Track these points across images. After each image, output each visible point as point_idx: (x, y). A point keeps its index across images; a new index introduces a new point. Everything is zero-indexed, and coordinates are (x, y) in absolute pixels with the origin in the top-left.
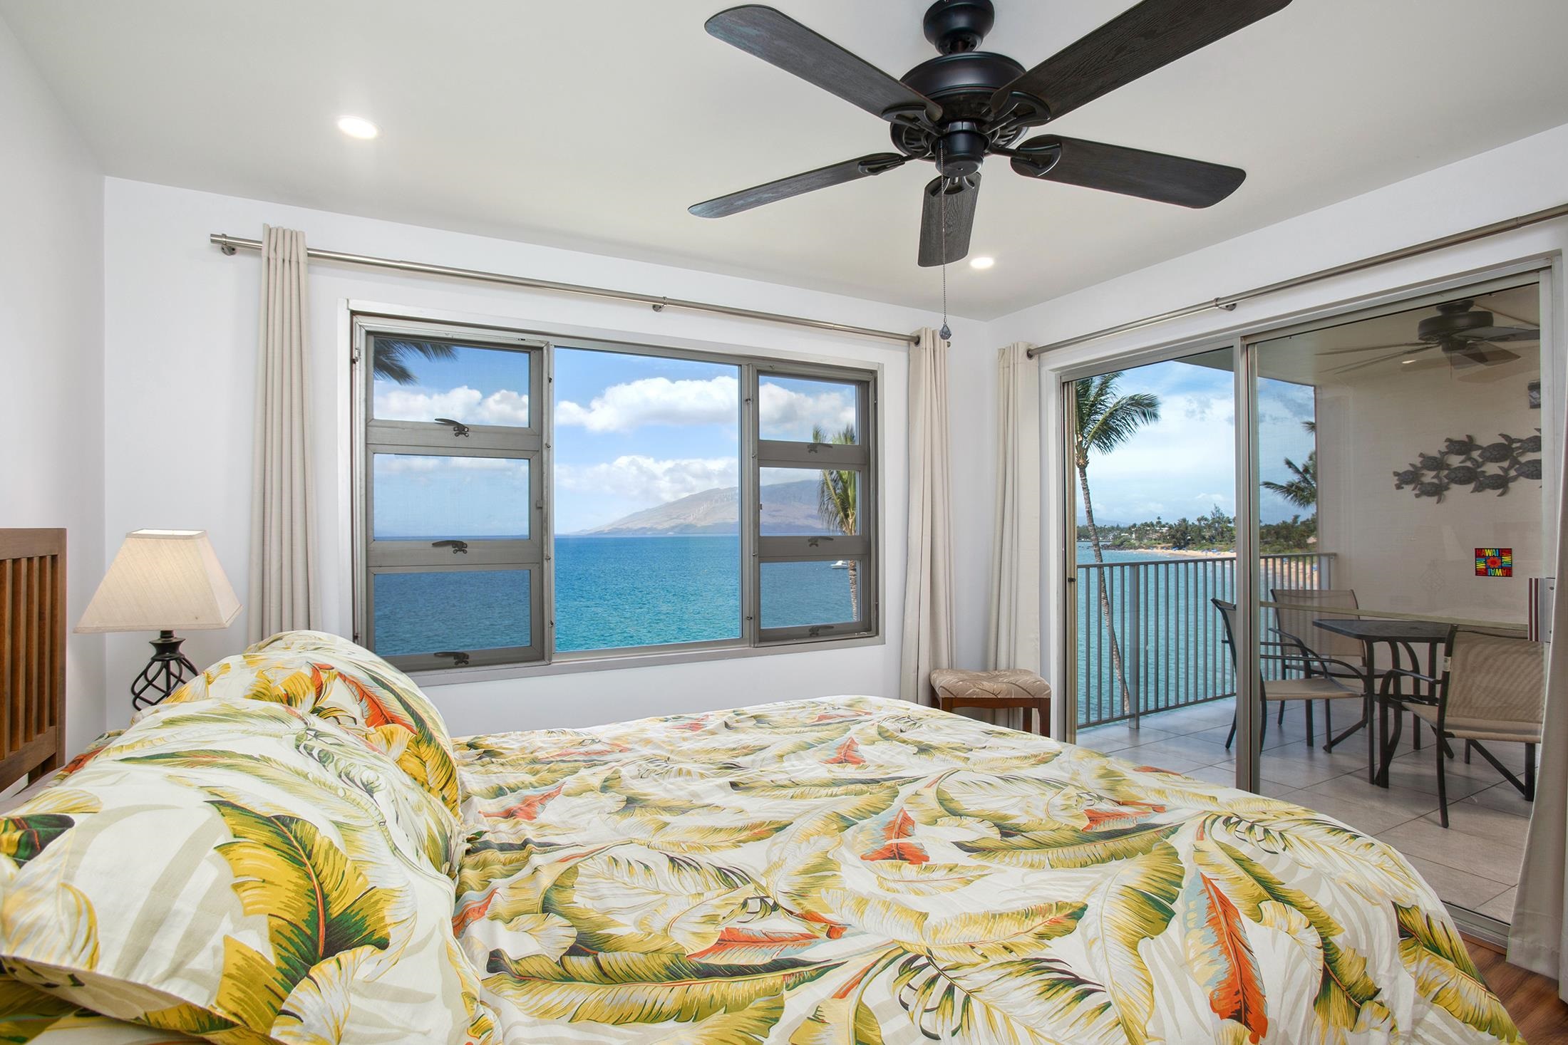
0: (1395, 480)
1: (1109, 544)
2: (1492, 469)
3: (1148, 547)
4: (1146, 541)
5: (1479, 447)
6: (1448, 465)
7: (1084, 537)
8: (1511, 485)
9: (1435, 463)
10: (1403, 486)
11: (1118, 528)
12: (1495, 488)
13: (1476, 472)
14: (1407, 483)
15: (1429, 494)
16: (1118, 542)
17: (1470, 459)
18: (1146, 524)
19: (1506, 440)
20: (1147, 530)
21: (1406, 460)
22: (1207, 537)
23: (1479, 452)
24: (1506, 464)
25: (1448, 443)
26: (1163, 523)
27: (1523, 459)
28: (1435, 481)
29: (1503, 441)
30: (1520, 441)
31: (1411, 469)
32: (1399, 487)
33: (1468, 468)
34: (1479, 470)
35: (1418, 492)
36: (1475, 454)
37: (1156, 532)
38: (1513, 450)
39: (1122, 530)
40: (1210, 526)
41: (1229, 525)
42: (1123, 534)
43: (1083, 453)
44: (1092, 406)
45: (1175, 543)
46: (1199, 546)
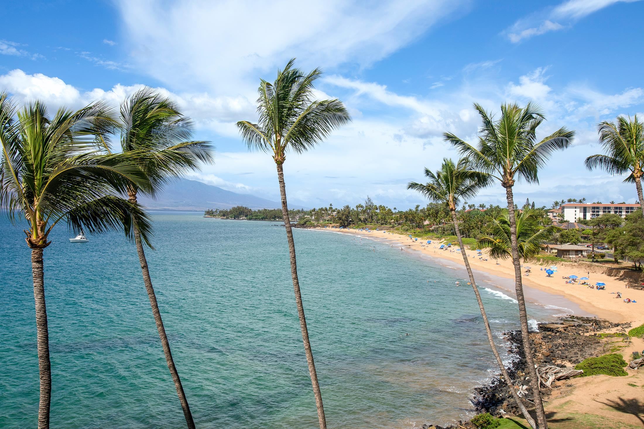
1: (296, 223)
3: (324, 226)
4: (321, 222)
7: (278, 217)
11: (302, 211)
16: (302, 222)
18: (321, 209)
20: (323, 214)
22: (362, 219)
26: (334, 208)
37: (329, 215)
39: (306, 213)
40: (364, 212)
41: (376, 211)
42: (306, 216)
43: (280, 151)
44: (290, 109)
45: (341, 223)
46: (357, 226)
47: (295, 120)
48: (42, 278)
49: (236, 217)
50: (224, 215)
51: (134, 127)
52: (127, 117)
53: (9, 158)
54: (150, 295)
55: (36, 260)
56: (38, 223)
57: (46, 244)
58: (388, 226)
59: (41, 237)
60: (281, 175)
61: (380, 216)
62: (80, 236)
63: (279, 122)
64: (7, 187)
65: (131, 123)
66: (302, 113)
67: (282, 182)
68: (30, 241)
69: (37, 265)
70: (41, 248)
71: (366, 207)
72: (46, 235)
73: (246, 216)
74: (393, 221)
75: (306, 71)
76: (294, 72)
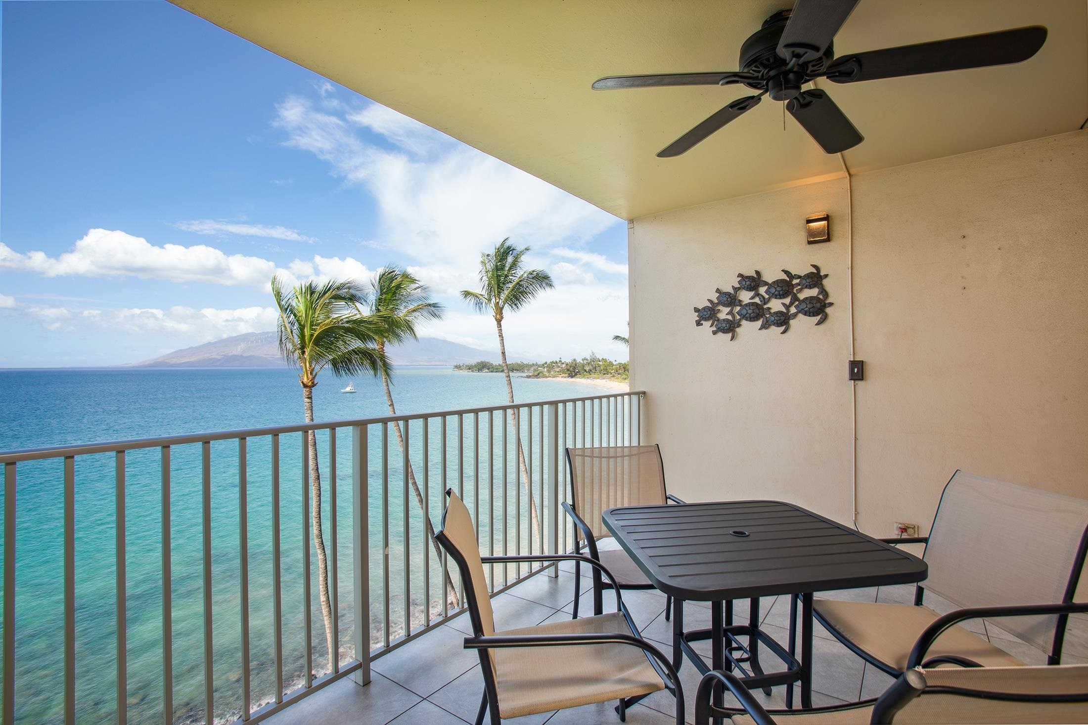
0: (695, 317)
1: (531, 374)
2: (776, 305)
3: (554, 377)
4: (552, 373)
5: (766, 283)
6: (740, 301)
7: (516, 370)
8: (792, 322)
9: (729, 299)
10: (702, 322)
11: (537, 364)
12: (779, 325)
13: (763, 309)
14: (706, 319)
15: (725, 331)
16: (536, 374)
17: (758, 295)
18: (553, 362)
19: (788, 276)
20: (554, 366)
21: (705, 296)
22: (587, 370)
23: (766, 288)
24: (787, 301)
25: (740, 279)
26: (563, 361)
27: (802, 296)
28: (730, 317)
29: (785, 277)
30: (799, 277)
31: (709, 305)
32: (698, 324)
33: (757, 304)
34: (765, 307)
35: (715, 329)
36: (762, 290)
37: (559, 367)
38: (793, 286)
39: (539, 366)
40: (589, 364)
41: (599, 363)
42: (539, 368)
43: (499, 311)
44: (506, 276)
45: (569, 374)
46: (582, 376)
47: (511, 285)
48: (312, 410)
49: (480, 370)
50: (469, 369)
51: (381, 295)
52: (376, 287)
53: (286, 320)
54: (396, 428)
55: (307, 397)
56: (308, 369)
57: (314, 385)
58: (610, 375)
59: (310, 379)
60: (500, 330)
61: (602, 368)
62: (350, 388)
63: (498, 288)
64: (286, 342)
65: (379, 291)
66: (516, 280)
67: (501, 336)
68: (302, 382)
69: (309, 400)
70: (311, 387)
71: (591, 359)
72: (314, 378)
73: (488, 369)
74: (614, 371)
75: (520, 248)
76: (508, 247)
